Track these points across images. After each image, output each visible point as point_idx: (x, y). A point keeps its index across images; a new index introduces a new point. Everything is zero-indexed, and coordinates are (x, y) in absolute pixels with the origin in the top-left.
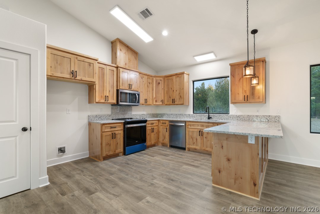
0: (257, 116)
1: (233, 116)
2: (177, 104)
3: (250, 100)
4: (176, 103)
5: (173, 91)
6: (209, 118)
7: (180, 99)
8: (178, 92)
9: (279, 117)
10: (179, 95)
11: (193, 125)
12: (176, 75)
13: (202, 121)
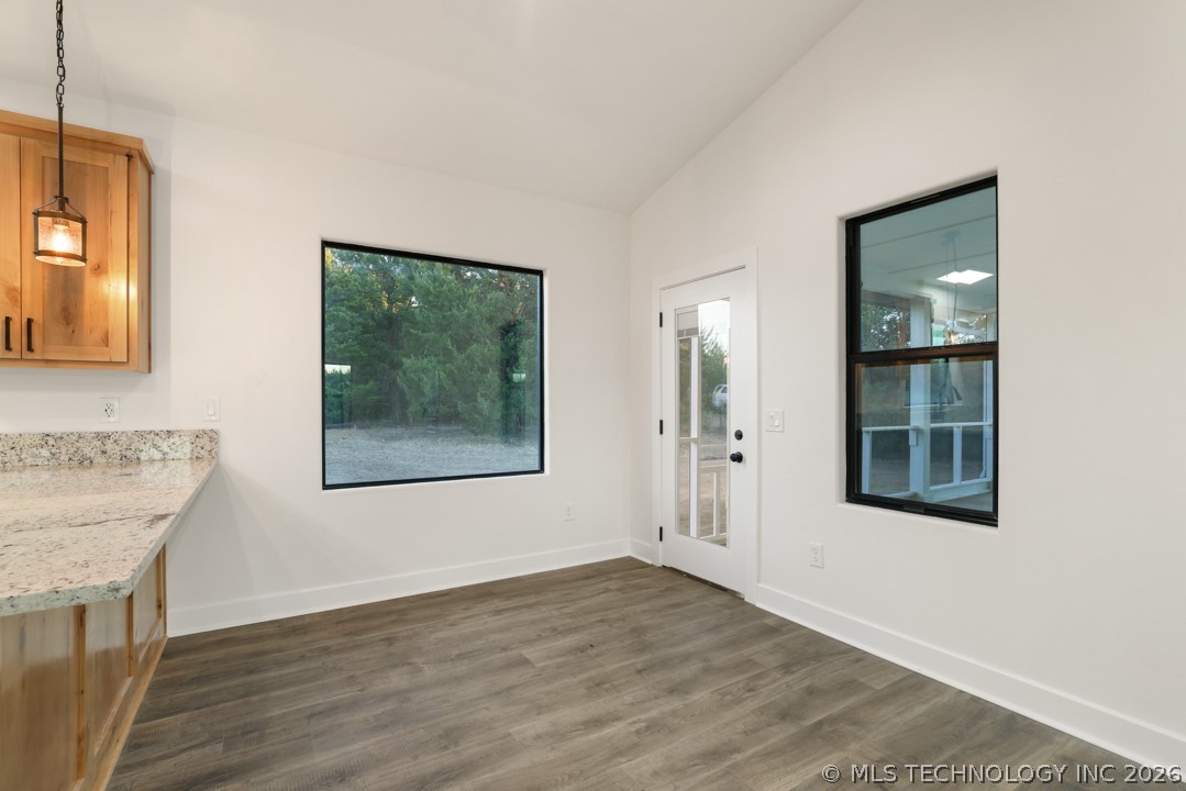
0: (103, 437)
3: (48, 348)
9: (214, 436)
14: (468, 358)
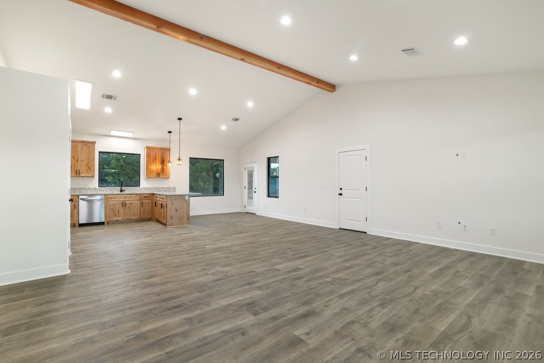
0: (162, 188)
1: (145, 188)
2: (82, 177)
3: (161, 176)
4: (81, 175)
5: (77, 160)
6: (121, 191)
7: (89, 171)
8: (85, 163)
9: (175, 188)
10: (87, 166)
11: (114, 198)
12: (83, 142)
13: (114, 193)
14: (196, 168)
